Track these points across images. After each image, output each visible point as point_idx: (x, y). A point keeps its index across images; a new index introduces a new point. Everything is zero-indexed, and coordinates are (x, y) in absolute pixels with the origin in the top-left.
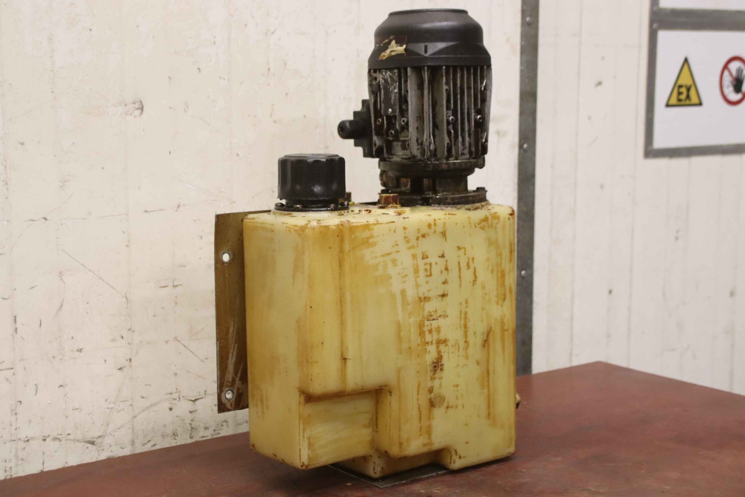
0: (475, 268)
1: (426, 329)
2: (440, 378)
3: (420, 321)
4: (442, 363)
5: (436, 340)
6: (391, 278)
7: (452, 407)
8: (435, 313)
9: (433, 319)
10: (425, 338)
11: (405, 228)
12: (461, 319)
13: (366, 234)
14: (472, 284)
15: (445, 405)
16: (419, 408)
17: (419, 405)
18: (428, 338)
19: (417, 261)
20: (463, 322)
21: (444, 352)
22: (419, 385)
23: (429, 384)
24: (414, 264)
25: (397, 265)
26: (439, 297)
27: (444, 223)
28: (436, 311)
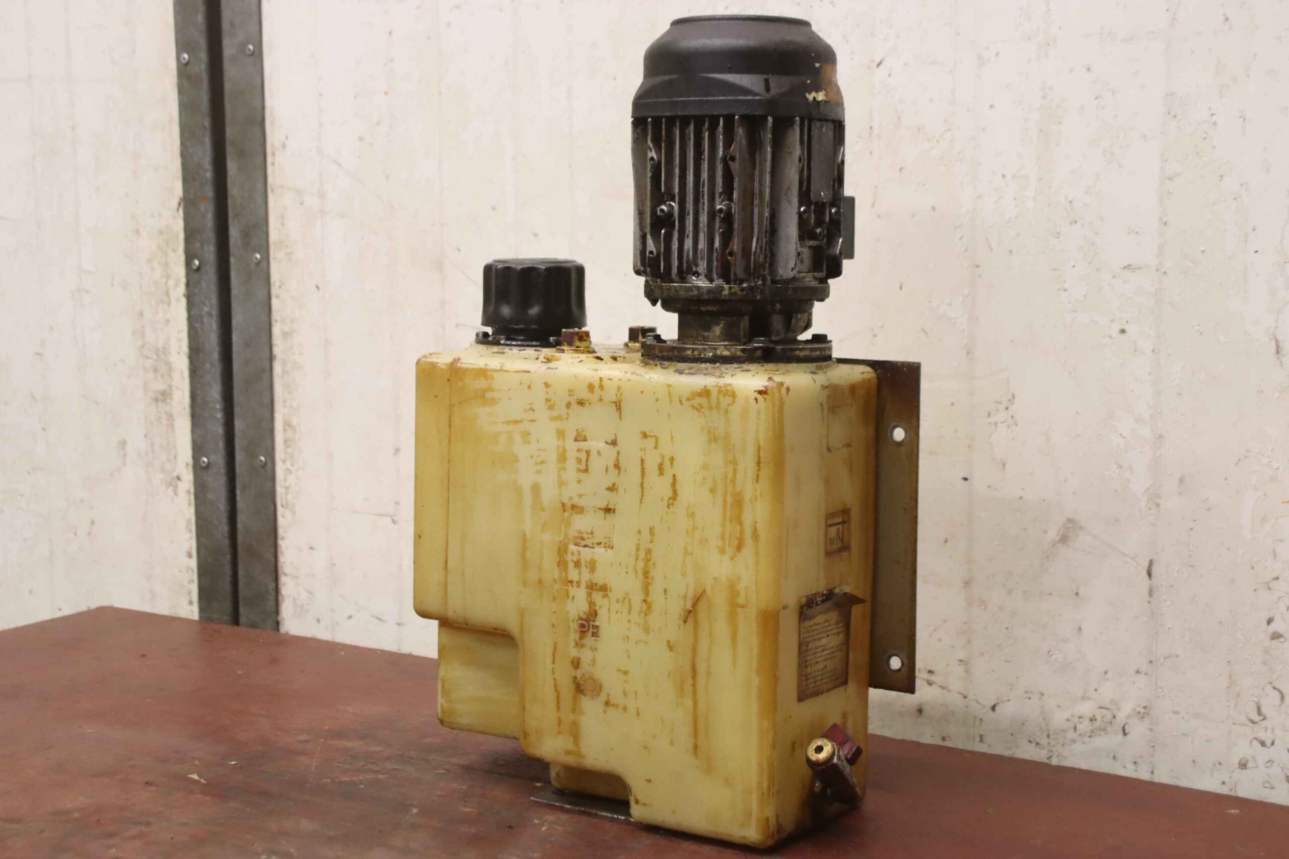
0: (674, 475)
1: (569, 558)
2: (593, 649)
3: (560, 542)
4: (597, 623)
5: (587, 582)
6: (517, 461)
7: (616, 706)
8: (590, 536)
9: (586, 546)
10: (566, 573)
11: (547, 385)
12: (637, 559)
13: (482, 384)
14: (665, 503)
15: (603, 697)
16: (555, 686)
17: (555, 679)
18: (573, 574)
19: (564, 442)
20: (641, 564)
21: (600, 607)
22: (555, 648)
23: (574, 652)
24: (558, 447)
25: (529, 443)
26: (600, 511)
27: (619, 388)
28: (592, 533)
